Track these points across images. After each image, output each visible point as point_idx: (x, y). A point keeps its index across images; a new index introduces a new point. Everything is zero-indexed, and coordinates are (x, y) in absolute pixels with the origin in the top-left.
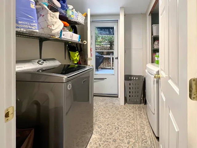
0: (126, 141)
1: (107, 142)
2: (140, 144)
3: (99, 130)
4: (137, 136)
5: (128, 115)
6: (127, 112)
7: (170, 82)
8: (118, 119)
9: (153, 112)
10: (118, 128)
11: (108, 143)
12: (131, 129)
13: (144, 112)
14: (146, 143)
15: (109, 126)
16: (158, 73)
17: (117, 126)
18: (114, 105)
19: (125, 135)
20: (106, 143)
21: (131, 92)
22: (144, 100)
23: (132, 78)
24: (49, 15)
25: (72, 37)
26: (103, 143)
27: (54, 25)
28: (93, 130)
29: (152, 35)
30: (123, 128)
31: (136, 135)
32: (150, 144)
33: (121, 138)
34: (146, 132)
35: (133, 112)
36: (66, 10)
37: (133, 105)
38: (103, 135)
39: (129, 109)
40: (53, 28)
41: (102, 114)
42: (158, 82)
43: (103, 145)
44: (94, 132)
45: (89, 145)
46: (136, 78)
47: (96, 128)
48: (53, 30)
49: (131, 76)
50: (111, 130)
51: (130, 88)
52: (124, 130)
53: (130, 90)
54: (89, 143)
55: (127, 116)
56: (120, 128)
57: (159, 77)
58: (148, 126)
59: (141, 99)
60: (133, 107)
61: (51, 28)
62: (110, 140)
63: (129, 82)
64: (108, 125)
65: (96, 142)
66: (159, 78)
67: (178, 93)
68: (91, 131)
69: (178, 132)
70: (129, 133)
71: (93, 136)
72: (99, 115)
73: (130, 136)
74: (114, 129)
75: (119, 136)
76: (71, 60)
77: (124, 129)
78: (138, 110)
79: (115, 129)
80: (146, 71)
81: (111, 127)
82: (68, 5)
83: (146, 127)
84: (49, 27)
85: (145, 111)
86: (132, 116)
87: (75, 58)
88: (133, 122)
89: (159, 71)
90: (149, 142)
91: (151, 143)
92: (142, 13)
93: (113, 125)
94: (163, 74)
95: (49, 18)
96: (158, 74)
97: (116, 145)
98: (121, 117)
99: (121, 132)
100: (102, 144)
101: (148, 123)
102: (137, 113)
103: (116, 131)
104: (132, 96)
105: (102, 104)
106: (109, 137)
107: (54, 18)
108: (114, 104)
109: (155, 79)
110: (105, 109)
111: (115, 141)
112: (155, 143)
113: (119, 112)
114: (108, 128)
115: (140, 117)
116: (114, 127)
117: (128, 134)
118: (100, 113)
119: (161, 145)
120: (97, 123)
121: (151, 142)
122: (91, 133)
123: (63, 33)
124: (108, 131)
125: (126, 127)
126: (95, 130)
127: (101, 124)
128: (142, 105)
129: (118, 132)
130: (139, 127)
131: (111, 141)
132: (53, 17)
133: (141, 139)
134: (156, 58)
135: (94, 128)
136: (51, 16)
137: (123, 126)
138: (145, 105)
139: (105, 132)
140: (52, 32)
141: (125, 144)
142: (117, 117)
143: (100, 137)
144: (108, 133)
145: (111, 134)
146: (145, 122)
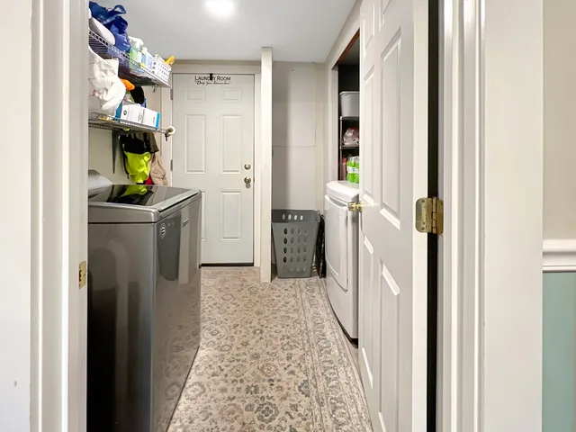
0: (284, 355)
1: (238, 360)
2: (316, 357)
3: (214, 339)
4: (308, 342)
5: (283, 303)
6: (279, 296)
7: (384, 212)
8: (259, 313)
9: (345, 287)
10: (261, 332)
11: (240, 363)
12: (292, 331)
13: (320, 293)
14: (329, 353)
15: (238, 328)
16: (357, 199)
17: (259, 326)
18: (245, 284)
19: (279, 343)
20: (235, 363)
21: (288, 251)
22: (318, 267)
23: (290, 217)
24: (96, 66)
25: (142, 117)
26: (228, 363)
27: (107, 91)
28: (199, 339)
29: (340, 114)
30: (274, 330)
31: (305, 342)
32: (338, 354)
33: (269, 349)
34: (328, 333)
35: (295, 296)
36: (128, 51)
37: (292, 281)
38: (227, 348)
39: (283, 291)
40: (105, 99)
41: (215, 304)
42: (355, 220)
43: (229, 368)
44: (201, 344)
45: (193, 371)
46: (299, 218)
47: (205, 336)
48: (105, 102)
49: (286, 212)
50: (245, 336)
51: (285, 241)
52: (275, 335)
53: (285, 246)
54: (194, 367)
55: (280, 304)
56: (265, 330)
57: (360, 208)
58: (332, 320)
59: (312, 267)
60: (294, 284)
61: (101, 97)
62: (244, 357)
63: (284, 226)
64: (235, 326)
65: (211, 363)
66: (359, 210)
67: (398, 227)
68: (195, 343)
69: (399, 295)
70: (288, 338)
71: (201, 353)
72: (210, 308)
73: (292, 344)
74: (251, 334)
75: (264, 347)
76: (128, 174)
77: (276, 332)
78: (305, 290)
79: (255, 332)
80: (327, 197)
81: (244, 330)
82: (129, 37)
83: (326, 324)
84: (97, 94)
85: (322, 292)
86: (293, 302)
87: (141, 170)
88: (295, 316)
89: (358, 196)
90: (336, 351)
91: (340, 353)
92: (314, 63)
93: (248, 325)
94: (368, 202)
95: (97, 73)
96: (358, 202)
97: (261, 365)
98: (266, 308)
99: (269, 338)
100: (227, 366)
101: (331, 316)
102: (304, 296)
103: (258, 338)
104: (291, 260)
105: (212, 282)
106: (241, 352)
107: (109, 73)
108: (244, 280)
109: (350, 214)
110: (222, 294)
111: (256, 356)
112: (348, 353)
113: (259, 297)
114: (235, 333)
115: (311, 306)
116: (251, 330)
117: (285, 341)
118: (211, 303)
119: (363, 349)
120: (207, 324)
121: (339, 350)
122: (195, 347)
123: (125, 108)
124: (236, 339)
125: (279, 328)
126: (203, 339)
127: (217, 327)
128: (315, 279)
129: (261, 338)
130: (310, 325)
131: (247, 357)
132: (105, 72)
133: (317, 348)
134: (350, 169)
135: (201, 336)
136: (101, 70)
137: (272, 325)
138: (323, 279)
139: (229, 342)
140: (104, 107)
141: (282, 360)
142: (256, 309)
143: (217, 352)
144: (237, 343)
145: (245, 344)
146: (323, 314)
